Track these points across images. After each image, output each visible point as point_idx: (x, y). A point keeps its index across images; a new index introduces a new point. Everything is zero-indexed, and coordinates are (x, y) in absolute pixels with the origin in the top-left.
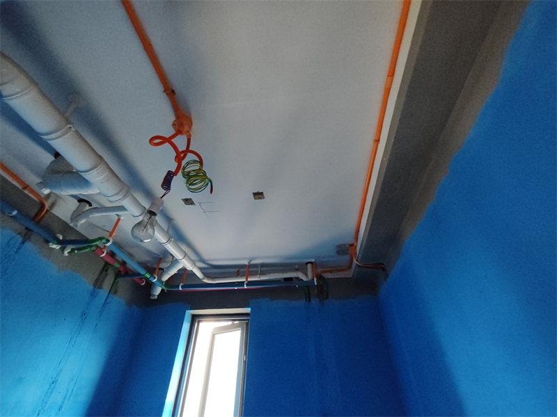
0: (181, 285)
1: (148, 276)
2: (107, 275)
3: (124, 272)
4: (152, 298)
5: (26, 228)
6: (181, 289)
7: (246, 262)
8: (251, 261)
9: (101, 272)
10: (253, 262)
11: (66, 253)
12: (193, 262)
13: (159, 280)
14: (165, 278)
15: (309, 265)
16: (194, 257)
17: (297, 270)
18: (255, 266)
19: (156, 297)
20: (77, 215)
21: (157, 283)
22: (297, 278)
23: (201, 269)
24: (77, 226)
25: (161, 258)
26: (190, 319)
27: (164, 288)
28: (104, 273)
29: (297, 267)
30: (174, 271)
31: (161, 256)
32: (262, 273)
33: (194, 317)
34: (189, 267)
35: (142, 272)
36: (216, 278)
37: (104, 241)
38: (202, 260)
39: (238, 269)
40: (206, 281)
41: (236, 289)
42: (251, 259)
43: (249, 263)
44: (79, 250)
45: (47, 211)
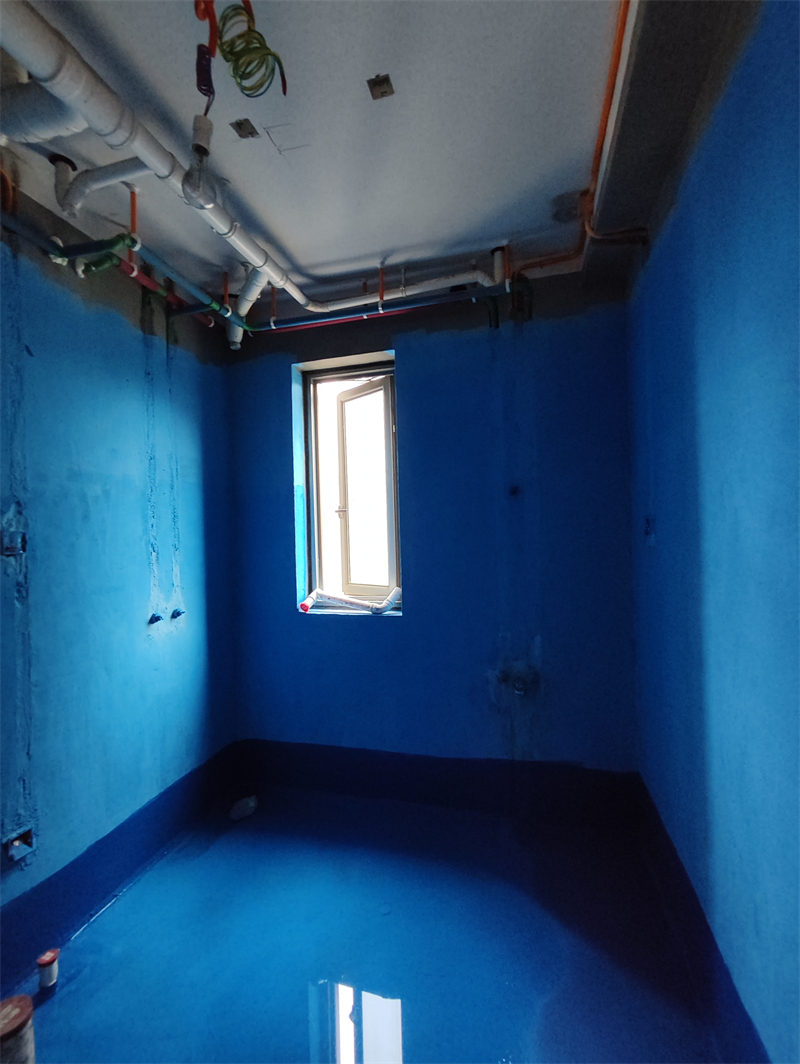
0: (272, 320)
1: (215, 306)
2: (152, 311)
4: (232, 348)
6: (274, 328)
7: (376, 264)
8: (385, 259)
9: (143, 307)
10: (392, 260)
11: (80, 271)
12: (285, 274)
13: (236, 313)
14: (245, 309)
15: (498, 254)
16: (284, 265)
17: (474, 268)
18: (395, 269)
19: (239, 346)
20: (64, 193)
21: (233, 319)
22: (475, 284)
23: (301, 288)
25: (226, 274)
26: (301, 378)
27: (247, 328)
28: (147, 307)
29: (473, 262)
30: (254, 295)
31: (226, 269)
32: (409, 283)
33: (309, 378)
34: (279, 282)
35: (206, 300)
36: (328, 301)
37: (128, 242)
38: (297, 269)
39: (363, 280)
40: (311, 308)
41: (365, 317)
42: (385, 255)
43: (382, 263)
44: (97, 264)
45: (14, 189)
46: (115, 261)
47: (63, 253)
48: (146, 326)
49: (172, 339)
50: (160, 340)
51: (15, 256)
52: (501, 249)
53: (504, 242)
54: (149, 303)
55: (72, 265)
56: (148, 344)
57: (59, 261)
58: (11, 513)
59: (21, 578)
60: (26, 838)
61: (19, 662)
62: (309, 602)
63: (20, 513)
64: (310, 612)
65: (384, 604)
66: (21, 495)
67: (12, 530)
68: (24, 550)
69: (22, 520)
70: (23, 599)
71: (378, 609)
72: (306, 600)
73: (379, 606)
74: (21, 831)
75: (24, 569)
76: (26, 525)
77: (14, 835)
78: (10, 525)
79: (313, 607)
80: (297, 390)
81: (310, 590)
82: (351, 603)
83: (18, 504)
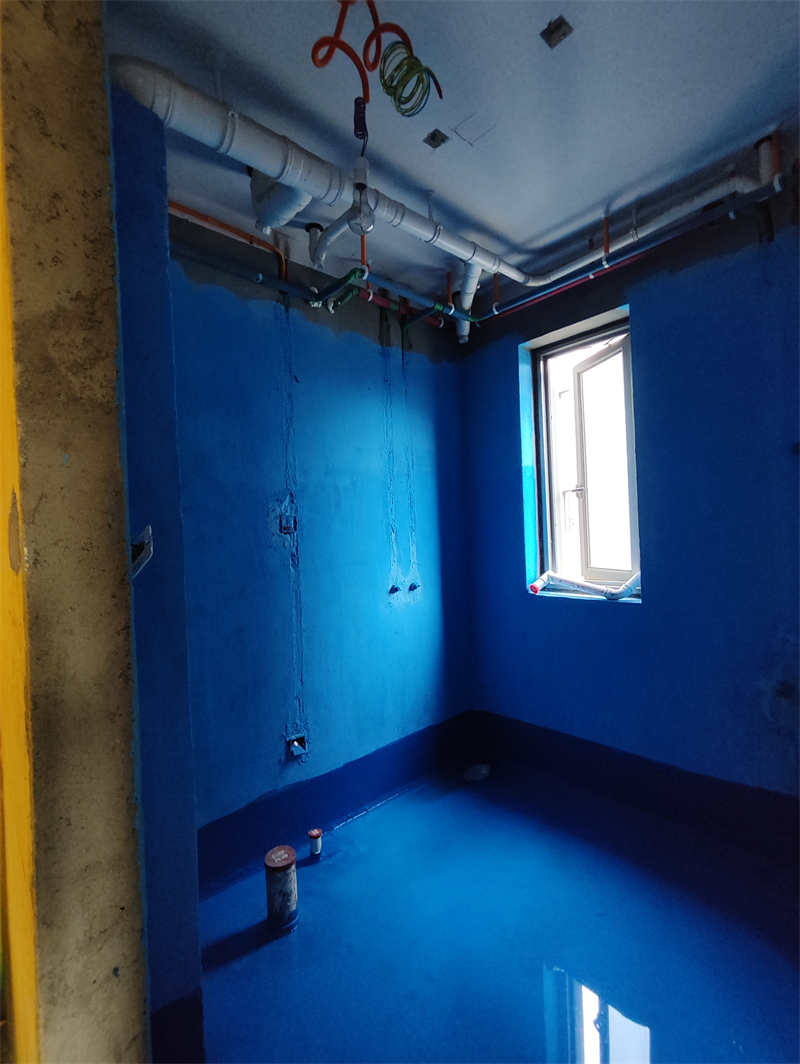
0: (494, 306)
1: (439, 307)
2: (389, 326)
3: (408, 315)
4: (461, 342)
5: (281, 292)
6: (496, 313)
7: (599, 214)
8: (608, 207)
9: (381, 324)
10: (619, 204)
11: (331, 309)
12: (498, 258)
13: (459, 308)
14: (468, 302)
15: (764, 147)
16: (497, 249)
17: (733, 174)
18: (625, 212)
19: (467, 339)
20: (315, 250)
21: (457, 315)
22: (734, 195)
23: (519, 268)
24: (320, 266)
25: (449, 274)
26: (529, 359)
27: (472, 320)
28: (384, 323)
29: (731, 167)
30: (472, 287)
31: (448, 270)
32: (642, 223)
33: (538, 356)
34: (493, 268)
35: (429, 304)
36: (549, 271)
37: (358, 274)
38: (515, 249)
39: (588, 238)
40: (532, 284)
41: (592, 277)
42: (608, 202)
43: (607, 211)
44: (341, 299)
45: (286, 261)
46: (355, 292)
47: (317, 298)
48: (384, 340)
49: (407, 346)
50: (396, 350)
51: (287, 311)
52: (768, 138)
53: (772, 128)
54: (386, 320)
55: (325, 305)
56: (385, 355)
57: (316, 305)
58: (287, 502)
59: (294, 550)
60: (301, 741)
61: (294, 612)
62: (539, 584)
63: (293, 502)
64: (539, 593)
65: (621, 589)
66: (294, 489)
67: (288, 514)
68: (295, 529)
69: (294, 508)
70: (296, 566)
71: (612, 594)
72: (536, 581)
73: (614, 591)
74: (298, 736)
75: (296, 544)
76: (296, 511)
77: (294, 737)
78: (287, 511)
79: (544, 589)
80: (524, 371)
81: (542, 571)
82: (584, 587)
83: (291, 495)
